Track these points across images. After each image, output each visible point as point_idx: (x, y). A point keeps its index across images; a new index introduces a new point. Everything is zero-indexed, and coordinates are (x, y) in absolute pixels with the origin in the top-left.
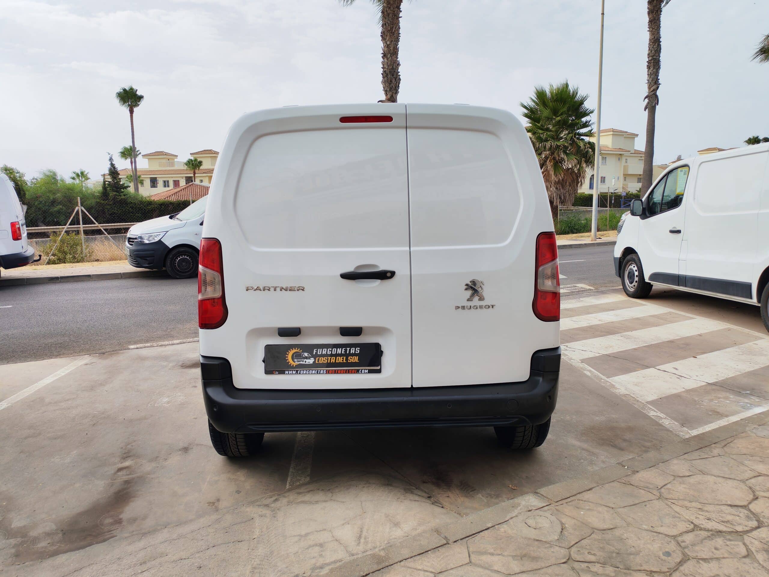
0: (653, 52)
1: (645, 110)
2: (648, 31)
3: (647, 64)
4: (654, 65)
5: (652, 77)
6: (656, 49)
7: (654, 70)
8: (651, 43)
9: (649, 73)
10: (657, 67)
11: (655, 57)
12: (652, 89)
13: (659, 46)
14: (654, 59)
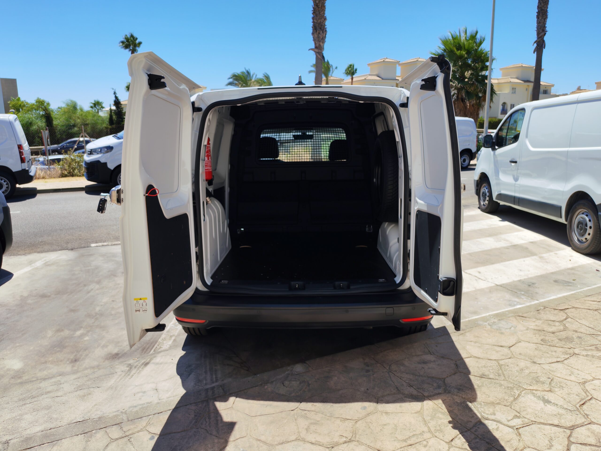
0: (542, 4)
1: (534, 53)
3: (537, 14)
4: (543, 15)
5: (540, 25)
7: (543, 19)
9: (538, 22)
10: (545, 17)
11: (543, 8)
12: (540, 36)
14: (542, 10)
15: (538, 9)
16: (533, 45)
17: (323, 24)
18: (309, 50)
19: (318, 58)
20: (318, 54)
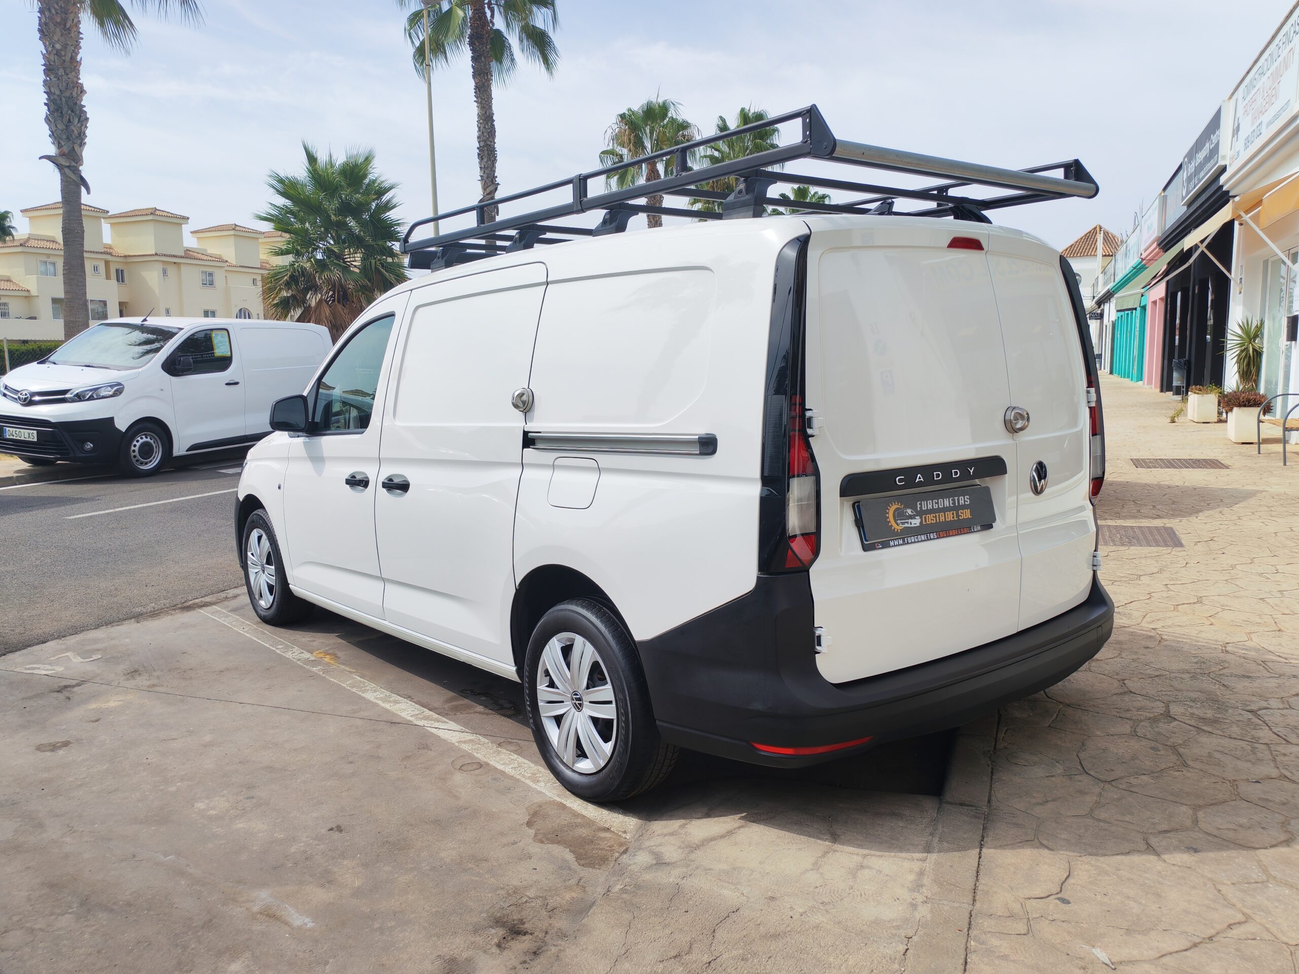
0: (485, 134)
2: (475, 101)
4: (489, 155)
5: (487, 172)
6: (488, 131)
7: (489, 162)
8: (481, 121)
9: (483, 166)
10: (493, 159)
11: (489, 143)
12: (488, 191)
13: (493, 126)
14: (486, 145)
15: (479, 142)
17: (78, 102)
18: (40, 158)
19: (68, 179)
20: (70, 170)
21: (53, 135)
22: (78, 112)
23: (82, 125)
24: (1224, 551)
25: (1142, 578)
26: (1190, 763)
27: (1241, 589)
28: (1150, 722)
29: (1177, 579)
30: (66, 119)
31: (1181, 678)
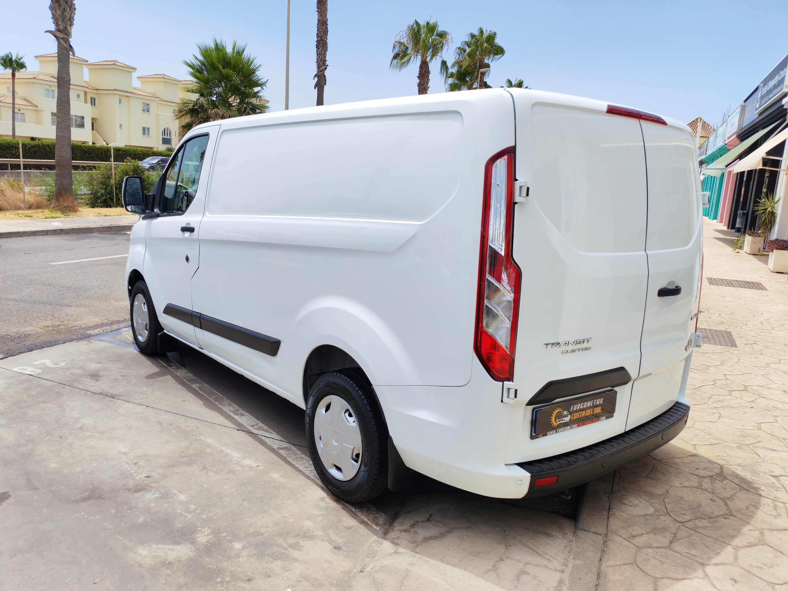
0: (321, 33)
1: (315, 88)
2: (317, 11)
3: (316, 43)
4: (323, 46)
5: (321, 57)
6: (324, 31)
7: (323, 51)
8: (320, 24)
9: (318, 53)
10: (325, 49)
11: (323, 38)
12: (321, 69)
13: (327, 28)
14: (322, 40)
15: (317, 38)
16: (314, 79)
18: (46, 32)
19: (62, 47)
20: (64, 40)
21: (54, 17)
22: (70, 5)
23: (72, 13)
24: (763, 352)
25: (710, 368)
26: (734, 513)
27: (773, 383)
28: (710, 479)
29: (732, 372)
30: (62, 8)
31: (731, 447)
